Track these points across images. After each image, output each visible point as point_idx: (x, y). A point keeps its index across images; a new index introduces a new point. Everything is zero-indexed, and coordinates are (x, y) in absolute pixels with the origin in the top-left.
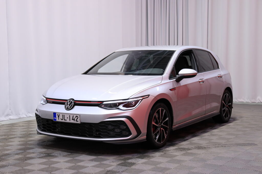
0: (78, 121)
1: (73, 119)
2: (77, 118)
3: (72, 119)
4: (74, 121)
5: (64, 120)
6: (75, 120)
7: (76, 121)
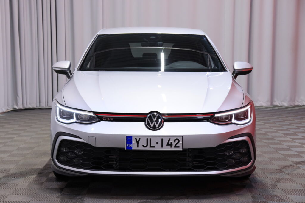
0: (179, 147)
1: (170, 144)
2: (177, 141)
3: (168, 145)
4: (171, 147)
5: (150, 147)
6: (173, 146)
7: (175, 147)
